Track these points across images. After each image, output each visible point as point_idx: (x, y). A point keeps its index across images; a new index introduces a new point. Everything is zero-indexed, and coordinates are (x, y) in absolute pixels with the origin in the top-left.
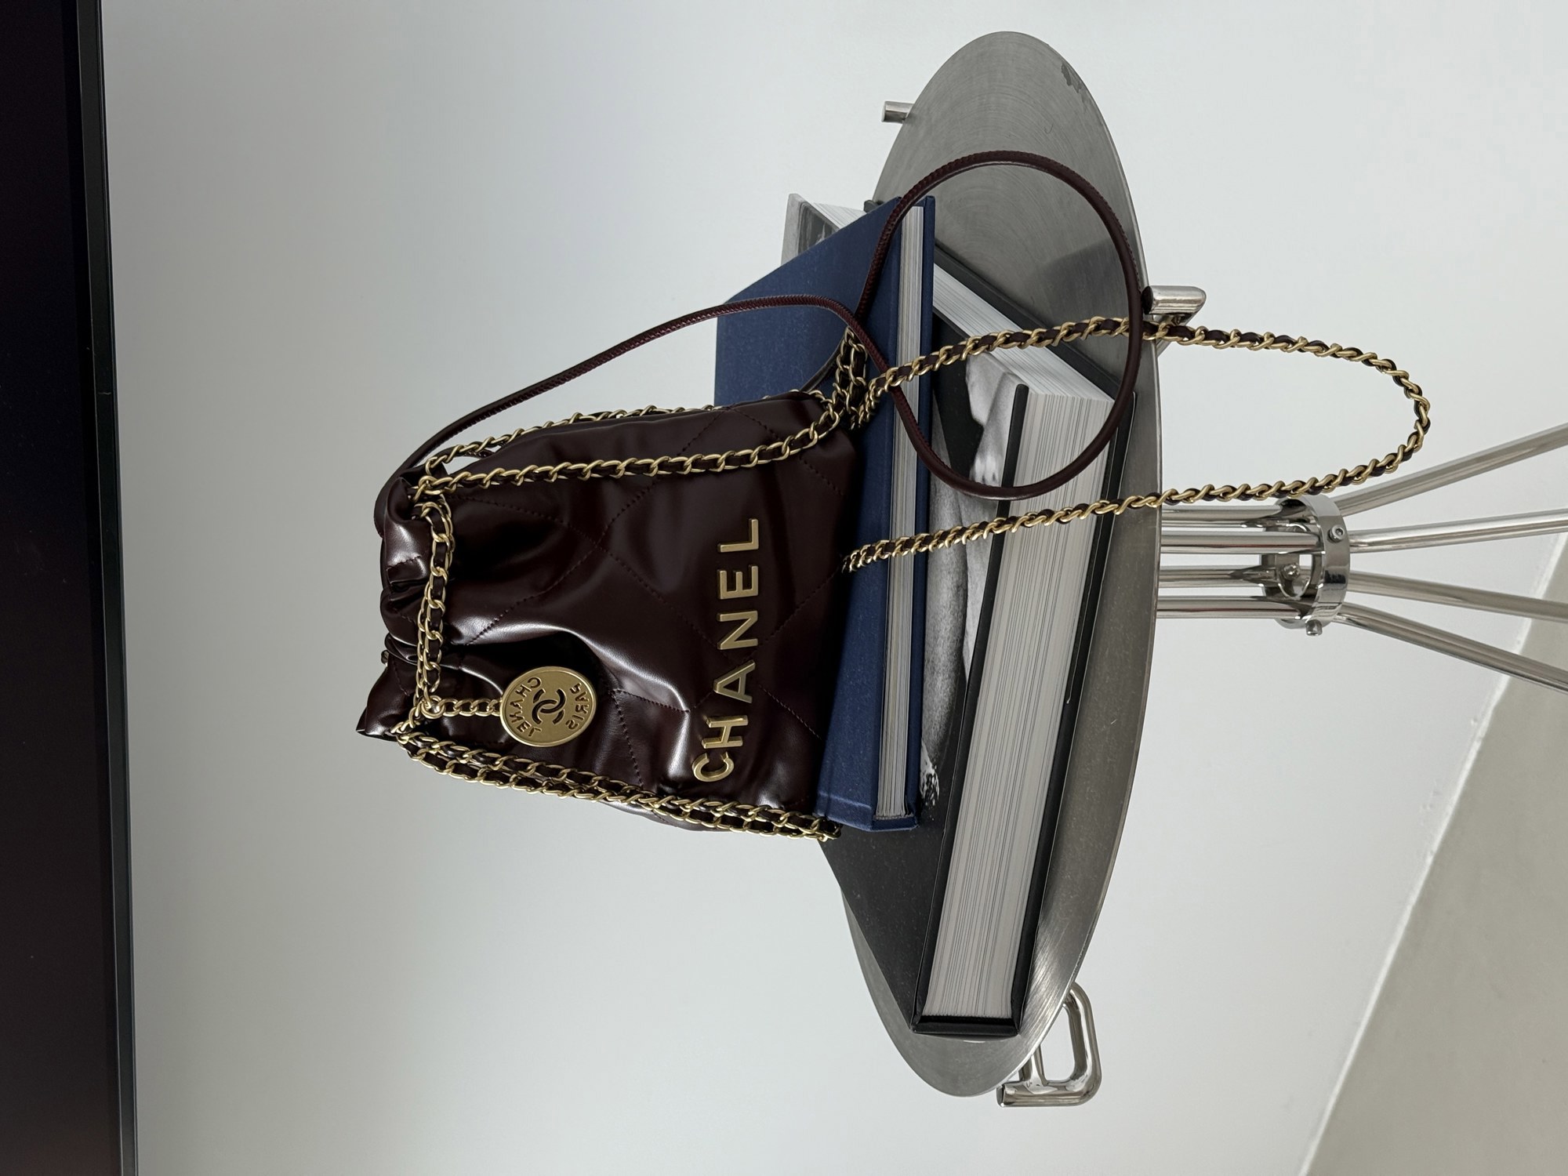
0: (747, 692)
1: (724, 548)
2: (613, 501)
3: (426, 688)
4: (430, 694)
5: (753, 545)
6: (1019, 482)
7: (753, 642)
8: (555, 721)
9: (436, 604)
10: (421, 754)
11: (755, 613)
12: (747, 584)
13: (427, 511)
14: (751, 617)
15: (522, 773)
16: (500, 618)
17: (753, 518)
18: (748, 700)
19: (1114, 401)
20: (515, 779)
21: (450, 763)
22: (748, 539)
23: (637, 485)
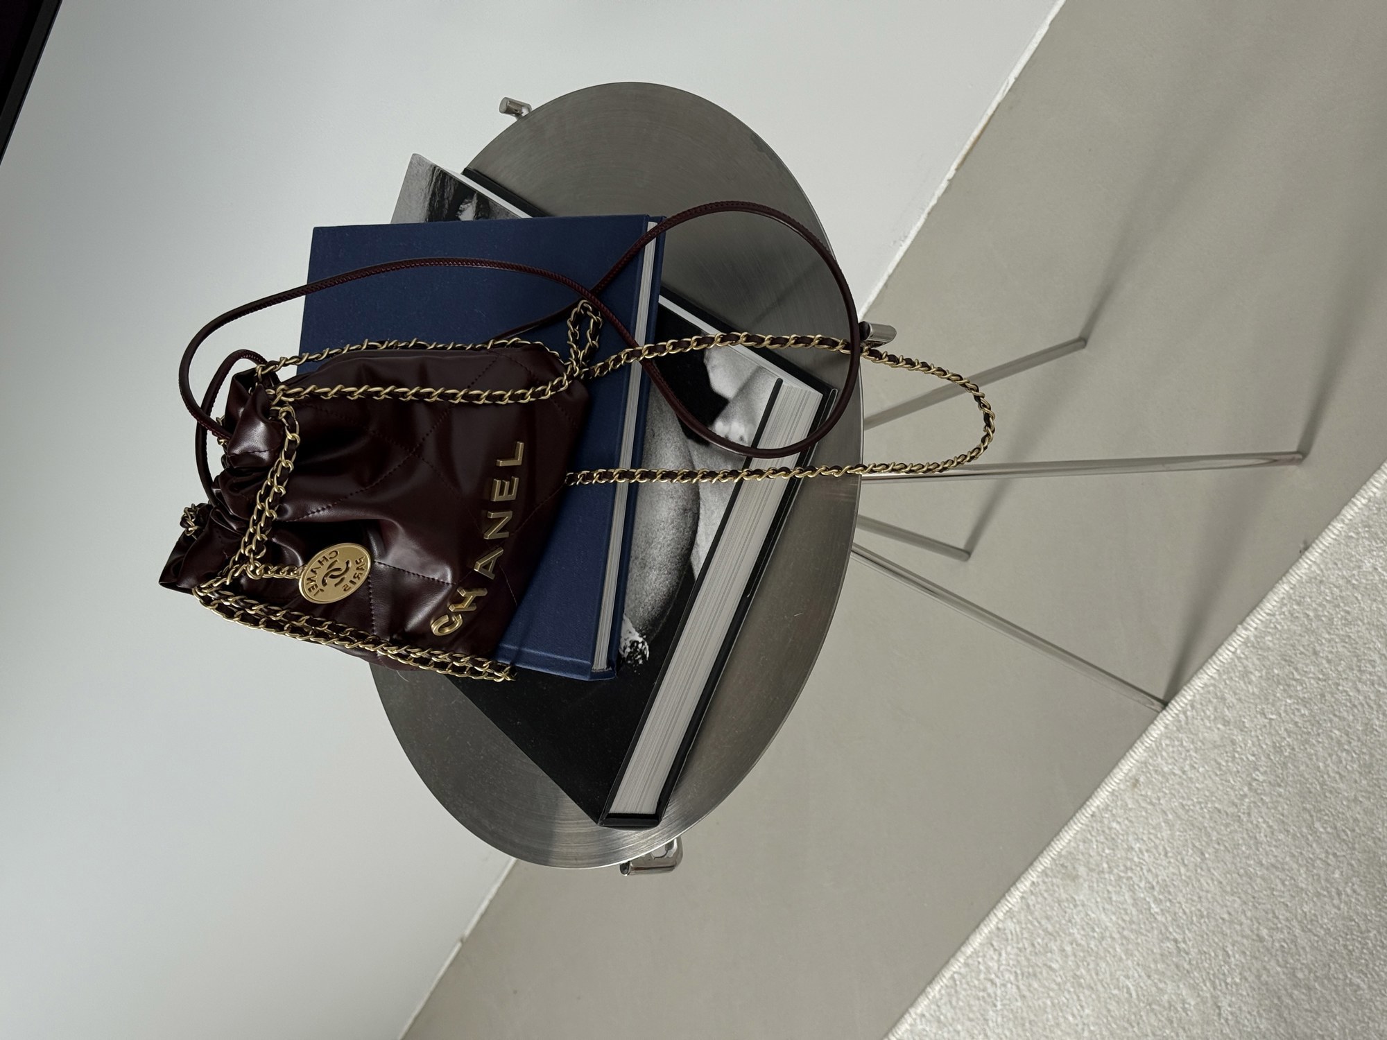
0: (494, 572)
1: (501, 463)
2: (424, 424)
3: (252, 555)
4: (255, 559)
5: (518, 461)
6: (761, 446)
7: (506, 535)
8: (336, 585)
9: (279, 489)
10: (214, 605)
11: (511, 512)
12: (510, 491)
13: (284, 414)
14: (507, 516)
15: (295, 623)
16: (333, 505)
17: (521, 441)
18: (492, 577)
19: (821, 395)
20: (288, 628)
21: (238, 613)
22: (513, 457)
23: (443, 410)
